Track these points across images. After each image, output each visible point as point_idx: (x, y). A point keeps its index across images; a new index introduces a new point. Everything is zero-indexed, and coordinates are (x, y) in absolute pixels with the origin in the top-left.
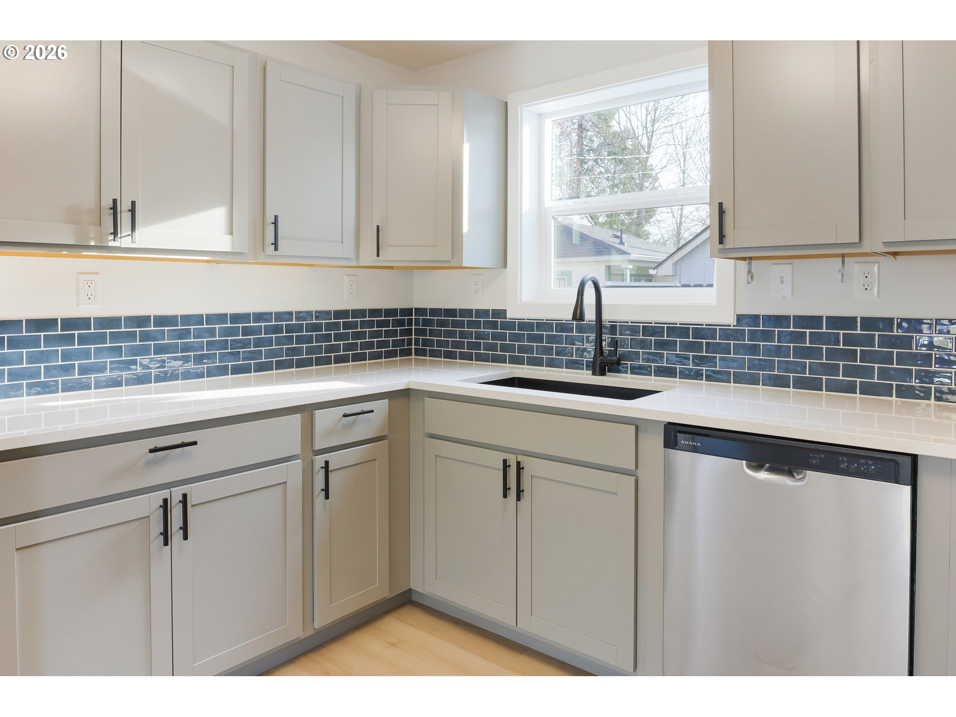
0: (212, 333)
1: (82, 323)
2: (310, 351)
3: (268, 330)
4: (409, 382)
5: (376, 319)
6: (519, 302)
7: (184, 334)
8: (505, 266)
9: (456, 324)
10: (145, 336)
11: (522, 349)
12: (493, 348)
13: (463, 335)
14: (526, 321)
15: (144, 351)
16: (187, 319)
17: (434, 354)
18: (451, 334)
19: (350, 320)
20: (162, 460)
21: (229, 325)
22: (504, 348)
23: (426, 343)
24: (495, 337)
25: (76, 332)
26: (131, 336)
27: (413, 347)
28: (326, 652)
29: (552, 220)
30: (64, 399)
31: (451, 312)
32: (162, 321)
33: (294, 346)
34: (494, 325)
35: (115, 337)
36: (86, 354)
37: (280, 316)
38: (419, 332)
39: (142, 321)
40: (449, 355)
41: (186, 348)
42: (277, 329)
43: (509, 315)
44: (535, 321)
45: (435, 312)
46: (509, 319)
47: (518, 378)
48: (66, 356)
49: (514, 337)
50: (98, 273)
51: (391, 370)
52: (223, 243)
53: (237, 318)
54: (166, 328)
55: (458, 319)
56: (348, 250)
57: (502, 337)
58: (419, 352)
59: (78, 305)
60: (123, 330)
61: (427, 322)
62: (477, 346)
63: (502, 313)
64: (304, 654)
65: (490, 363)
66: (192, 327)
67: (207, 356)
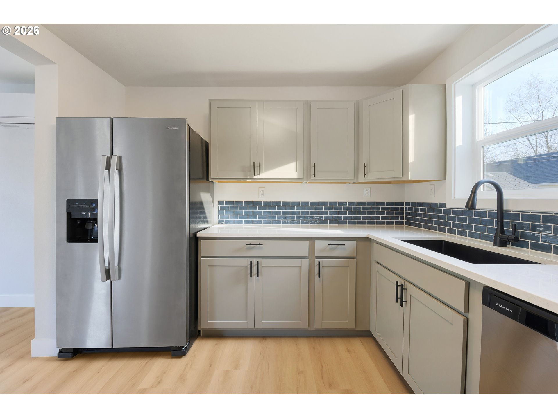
0: (303, 208)
1: (259, 203)
2: (345, 218)
3: (325, 209)
4: (368, 234)
5: (381, 206)
6: (453, 198)
7: (292, 208)
8: (445, 179)
9: (422, 210)
10: (279, 208)
11: (455, 226)
12: (439, 223)
13: (425, 216)
14: (457, 209)
15: (278, 213)
16: (294, 203)
17: (413, 224)
18: (419, 215)
19: (366, 206)
20: (252, 248)
21: (310, 206)
22: (445, 224)
23: (410, 219)
24: (440, 218)
25: (258, 206)
26: (275, 208)
27: (404, 220)
28: (321, 339)
29: (482, 149)
30: (254, 226)
31: (420, 204)
32: (285, 203)
33: (338, 215)
34: (440, 211)
35: (269, 208)
36: (261, 213)
37: (331, 203)
38: (407, 214)
39: (278, 203)
40: (419, 226)
41: (293, 213)
42: (330, 209)
43: (447, 206)
44: (462, 210)
45: (413, 204)
46: (448, 208)
47: (445, 241)
48: (255, 213)
49: (451, 219)
50: (264, 188)
51: (390, 230)
52: (294, 175)
53: (313, 203)
54: (286, 206)
55: (423, 207)
56: (351, 175)
57: (444, 218)
58: (407, 223)
59: (258, 198)
60: (272, 206)
61: (410, 209)
62: (431, 222)
63: (443, 205)
64: (314, 336)
65: (437, 232)
66: (295, 206)
67: (301, 217)
